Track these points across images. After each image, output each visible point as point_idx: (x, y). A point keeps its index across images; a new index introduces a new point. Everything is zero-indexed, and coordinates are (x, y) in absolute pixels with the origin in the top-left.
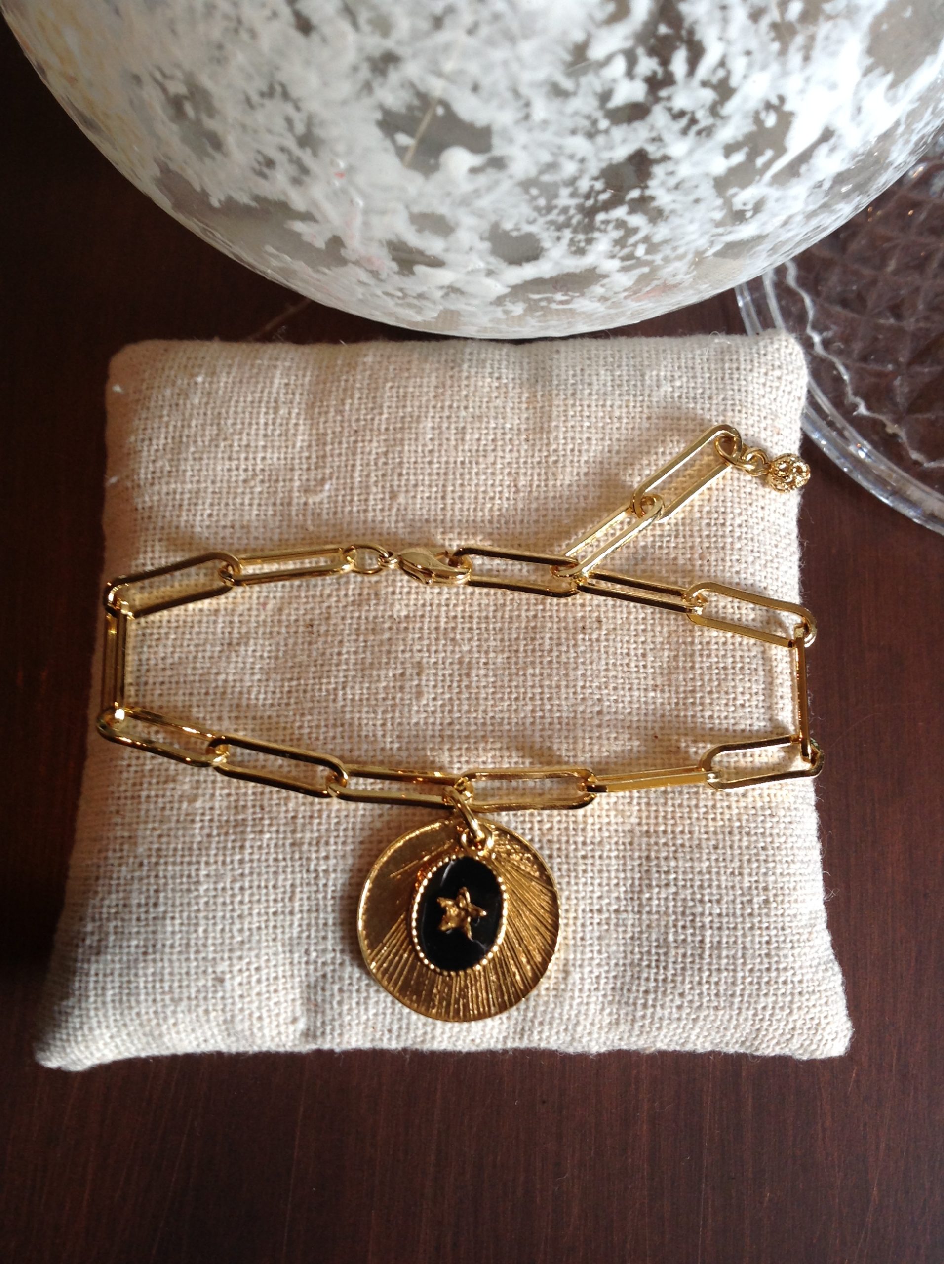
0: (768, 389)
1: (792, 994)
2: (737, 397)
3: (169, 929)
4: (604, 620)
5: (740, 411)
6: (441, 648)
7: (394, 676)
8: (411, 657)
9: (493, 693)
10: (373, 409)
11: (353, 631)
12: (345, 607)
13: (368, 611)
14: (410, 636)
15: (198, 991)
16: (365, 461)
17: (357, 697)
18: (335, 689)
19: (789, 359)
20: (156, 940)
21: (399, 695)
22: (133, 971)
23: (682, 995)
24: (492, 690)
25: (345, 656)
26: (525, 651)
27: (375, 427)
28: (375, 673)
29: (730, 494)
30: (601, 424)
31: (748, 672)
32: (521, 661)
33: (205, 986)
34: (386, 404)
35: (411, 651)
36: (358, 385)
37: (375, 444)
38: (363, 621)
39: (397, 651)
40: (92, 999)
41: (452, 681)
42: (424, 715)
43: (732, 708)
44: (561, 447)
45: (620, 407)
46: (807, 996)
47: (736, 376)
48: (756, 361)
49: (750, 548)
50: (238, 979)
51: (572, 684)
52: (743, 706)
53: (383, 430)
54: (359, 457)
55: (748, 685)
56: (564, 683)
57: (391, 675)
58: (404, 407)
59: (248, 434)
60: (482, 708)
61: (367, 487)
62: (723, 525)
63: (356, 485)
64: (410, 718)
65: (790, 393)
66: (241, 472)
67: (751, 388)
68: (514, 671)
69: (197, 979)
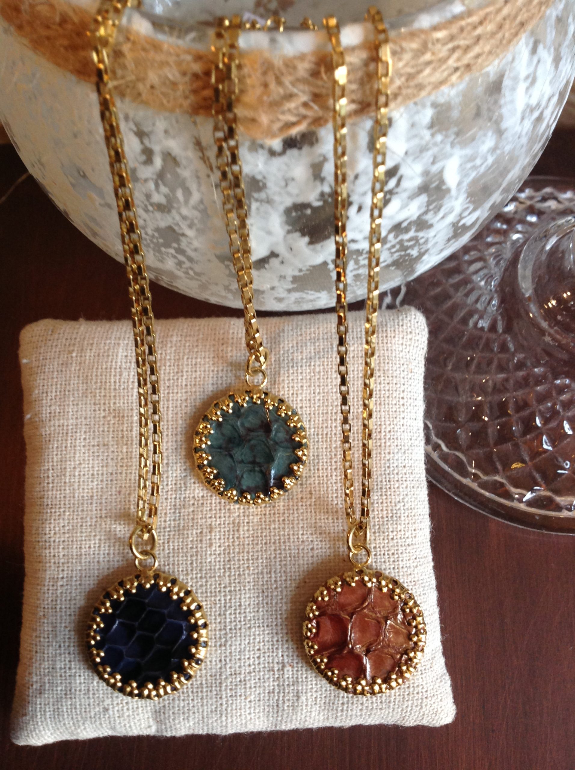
0: (404, 347)
1: (422, 699)
2: (386, 355)
3: (78, 681)
4: (314, 492)
5: (388, 363)
6: (222, 515)
7: (196, 533)
8: (206, 522)
9: (253, 541)
10: (177, 372)
11: (172, 507)
12: (167, 491)
13: (181, 494)
14: (205, 509)
15: (95, 714)
16: (174, 405)
17: (176, 548)
18: (164, 543)
19: (416, 325)
20: (71, 688)
21: (199, 546)
22: (60, 704)
23: (362, 704)
24: (252, 539)
25: (169, 523)
26: (270, 514)
27: (179, 384)
28: (185, 532)
29: (383, 413)
30: (308, 377)
31: (395, 519)
32: (268, 520)
33: (99, 711)
34: (185, 370)
35: (206, 518)
36: (168, 357)
37: (180, 395)
38: (178, 500)
39: (197, 519)
40: (39, 717)
41: (229, 535)
42: (214, 556)
43: (387, 541)
44: (286, 393)
45: (319, 365)
46: (430, 699)
47: (385, 341)
48: (397, 330)
49: (395, 444)
50: (116, 708)
51: (296, 533)
52: (392, 539)
53: (184, 386)
54: (171, 402)
55: (395, 526)
56: (291, 533)
57: (194, 533)
58: (196, 371)
59: (105, 389)
60: (246, 550)
61: (176, 420)
62: (380, 432)
63: (170, 419)
64: (206, 559)
65: (417, 347)
66: (102, 412)
67: (394, 348)
68: (264, 527)
69: (94, 708)
